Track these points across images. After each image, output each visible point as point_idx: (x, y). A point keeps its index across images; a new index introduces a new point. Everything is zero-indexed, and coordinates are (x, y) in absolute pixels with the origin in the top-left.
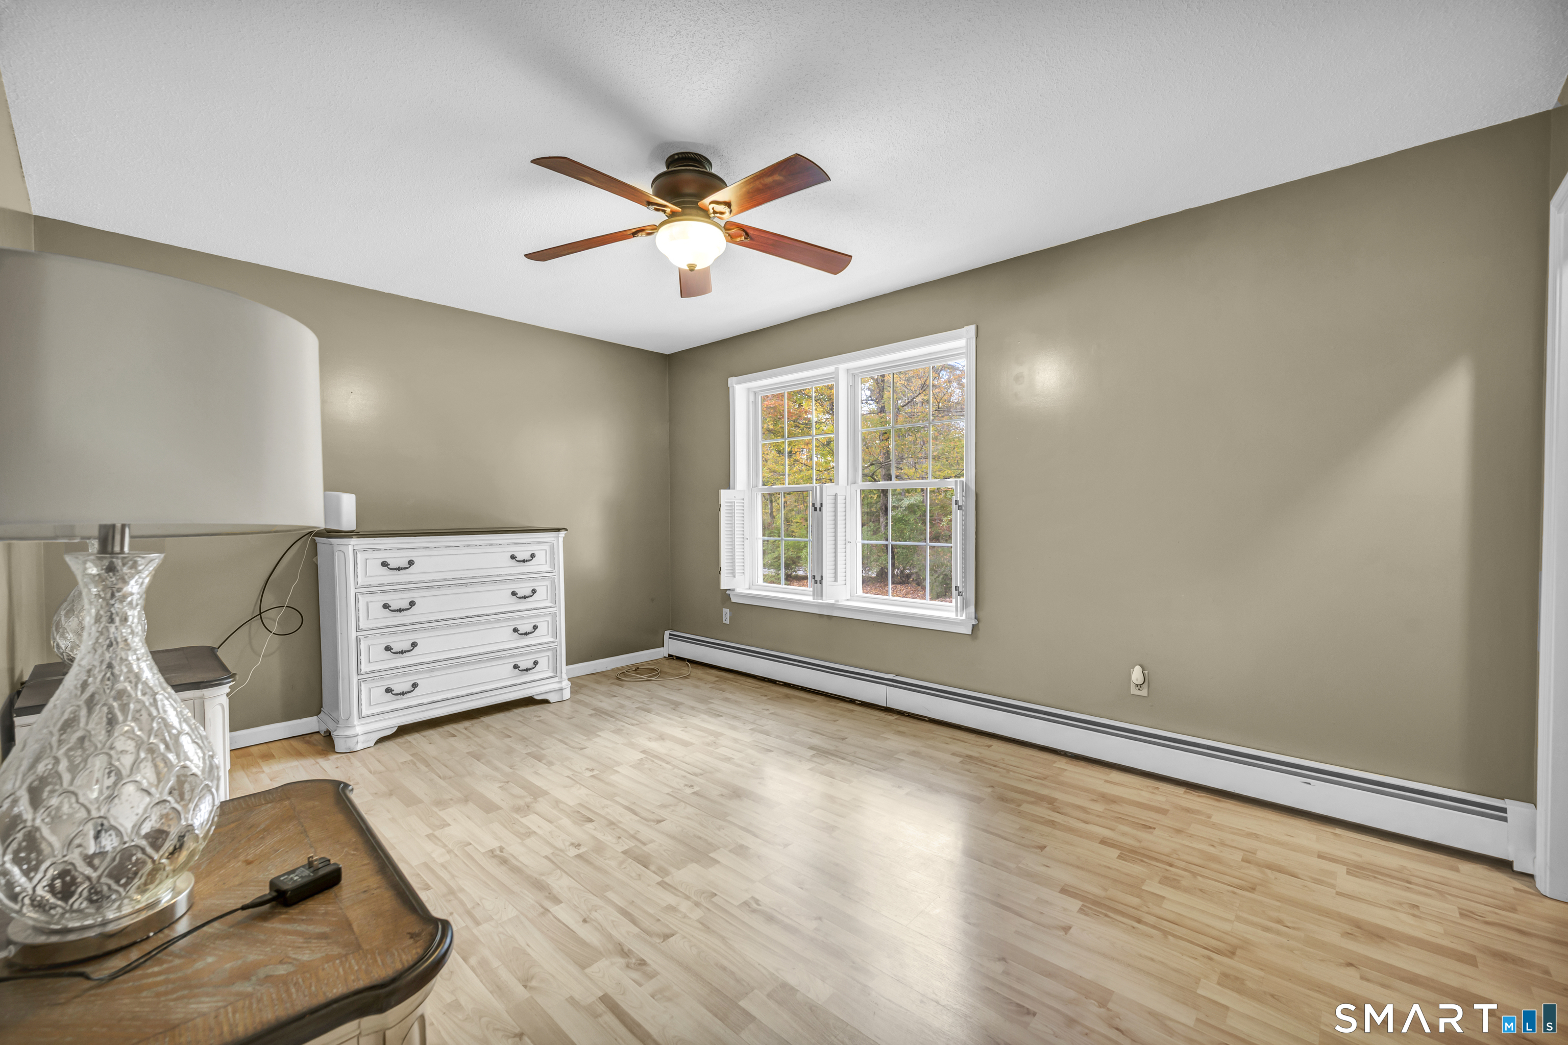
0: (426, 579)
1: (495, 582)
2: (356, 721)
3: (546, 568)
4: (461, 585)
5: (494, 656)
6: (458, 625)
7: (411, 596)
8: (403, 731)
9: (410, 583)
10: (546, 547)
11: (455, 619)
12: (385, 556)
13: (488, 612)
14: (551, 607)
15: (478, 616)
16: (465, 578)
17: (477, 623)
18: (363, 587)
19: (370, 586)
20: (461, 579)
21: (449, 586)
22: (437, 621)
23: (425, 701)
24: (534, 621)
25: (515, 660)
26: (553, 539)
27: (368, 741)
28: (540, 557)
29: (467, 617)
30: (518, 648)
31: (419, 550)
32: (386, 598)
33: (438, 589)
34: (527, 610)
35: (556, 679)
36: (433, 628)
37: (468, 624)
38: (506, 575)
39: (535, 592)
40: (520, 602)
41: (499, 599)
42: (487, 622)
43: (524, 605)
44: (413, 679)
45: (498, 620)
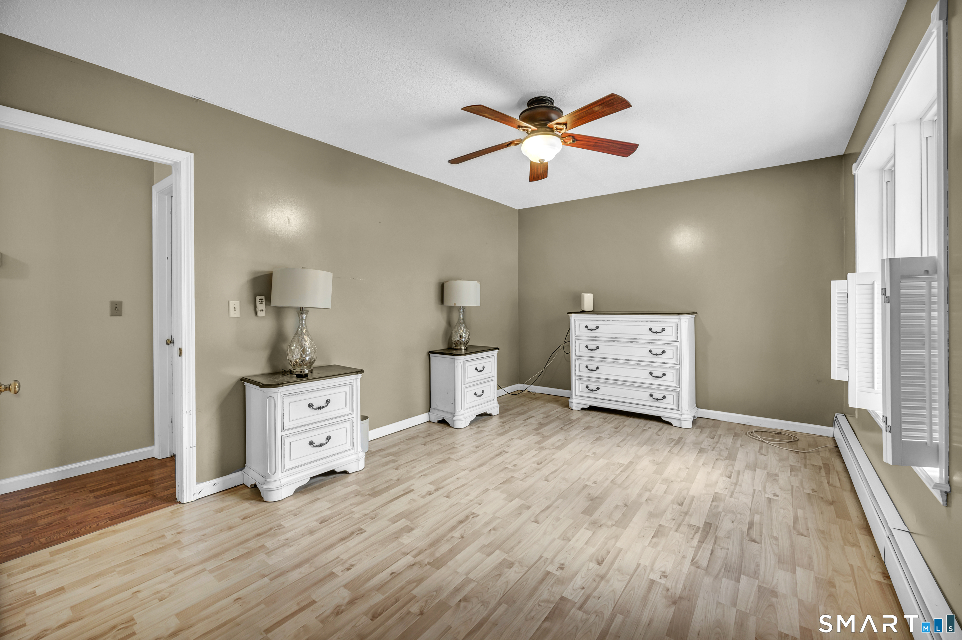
0: (603, 336)
1: (638, 342)
2: (574, 397)
3: (673, 338)
4: (619, 341)
5: (638, 385)
6: (618, 363)
7: (598, 344)
8: (592, 408)
9: (596, 337)
10: (673, 325)
11: (616, 359)
12: (586, 323)
13: (634, 359)
14: (674, 364)
15: (629, 360)
16: (622, 338)
17: (627, 364)
18: (577, 336)
19: (580, 336)
20: (620, 338)
21: (614, 341)
22: (608, 358)
23: (602, 398)
24: (664, 371)
25: (652, 391)
26: (678, 320)
27: (578, 407)
28: (669, 331)
29: (622, 360)
30: (651, 384)
31: (600, 321)
32: (587, 343)
33: (609, 342)
34: (658, 363)
35: (678, 412)
36: (606, 362)
37: (622, 364)
38: (645, 339)
39: (665, 352)
40: (654, 357)
41: (641, 353)
42: (633, 365)
43: (656, 359)
44: (598, 385)
45: (639, 365)
